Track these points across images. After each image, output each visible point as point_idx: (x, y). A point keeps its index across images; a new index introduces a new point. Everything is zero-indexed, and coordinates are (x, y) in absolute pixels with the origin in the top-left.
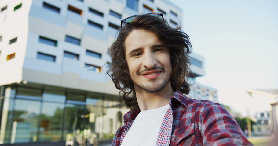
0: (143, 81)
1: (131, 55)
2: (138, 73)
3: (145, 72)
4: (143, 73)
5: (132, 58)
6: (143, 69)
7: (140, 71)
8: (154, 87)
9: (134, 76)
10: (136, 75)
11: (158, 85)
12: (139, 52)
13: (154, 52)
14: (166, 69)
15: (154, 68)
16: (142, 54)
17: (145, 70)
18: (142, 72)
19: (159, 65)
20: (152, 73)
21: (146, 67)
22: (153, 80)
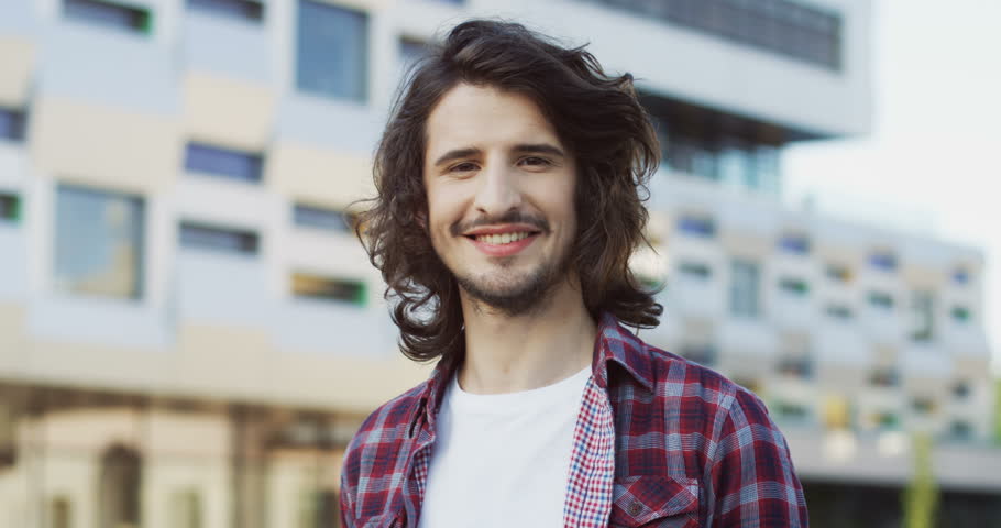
0: (471, 261)
1: (441, 168)
2: (456, 228)
3: (478, 228)
4: (471, 230)
5: (446, 178)
6: (473, 215)
7: (465, 221)
8: (503, 283)
9: (443, 237)
10: (447, 233)
11: (516, 278)
12: (467, 161)
13: (519, 164)
14: (554, 226)
15: (511, 217)
16: (479, 168)
17: (479, 222)
18: (467, 226)
19: (527, 211)
20: (500, 233)
21: (482, 210)
22: (504, 260)
